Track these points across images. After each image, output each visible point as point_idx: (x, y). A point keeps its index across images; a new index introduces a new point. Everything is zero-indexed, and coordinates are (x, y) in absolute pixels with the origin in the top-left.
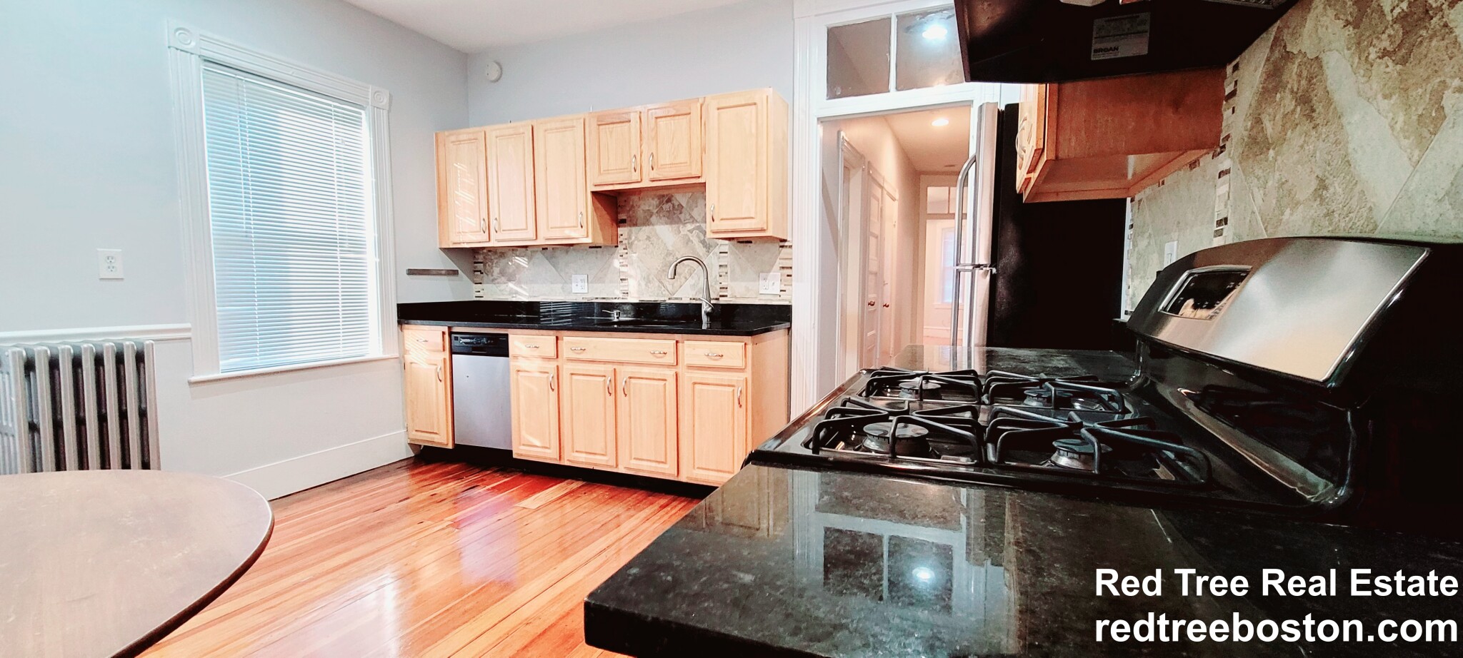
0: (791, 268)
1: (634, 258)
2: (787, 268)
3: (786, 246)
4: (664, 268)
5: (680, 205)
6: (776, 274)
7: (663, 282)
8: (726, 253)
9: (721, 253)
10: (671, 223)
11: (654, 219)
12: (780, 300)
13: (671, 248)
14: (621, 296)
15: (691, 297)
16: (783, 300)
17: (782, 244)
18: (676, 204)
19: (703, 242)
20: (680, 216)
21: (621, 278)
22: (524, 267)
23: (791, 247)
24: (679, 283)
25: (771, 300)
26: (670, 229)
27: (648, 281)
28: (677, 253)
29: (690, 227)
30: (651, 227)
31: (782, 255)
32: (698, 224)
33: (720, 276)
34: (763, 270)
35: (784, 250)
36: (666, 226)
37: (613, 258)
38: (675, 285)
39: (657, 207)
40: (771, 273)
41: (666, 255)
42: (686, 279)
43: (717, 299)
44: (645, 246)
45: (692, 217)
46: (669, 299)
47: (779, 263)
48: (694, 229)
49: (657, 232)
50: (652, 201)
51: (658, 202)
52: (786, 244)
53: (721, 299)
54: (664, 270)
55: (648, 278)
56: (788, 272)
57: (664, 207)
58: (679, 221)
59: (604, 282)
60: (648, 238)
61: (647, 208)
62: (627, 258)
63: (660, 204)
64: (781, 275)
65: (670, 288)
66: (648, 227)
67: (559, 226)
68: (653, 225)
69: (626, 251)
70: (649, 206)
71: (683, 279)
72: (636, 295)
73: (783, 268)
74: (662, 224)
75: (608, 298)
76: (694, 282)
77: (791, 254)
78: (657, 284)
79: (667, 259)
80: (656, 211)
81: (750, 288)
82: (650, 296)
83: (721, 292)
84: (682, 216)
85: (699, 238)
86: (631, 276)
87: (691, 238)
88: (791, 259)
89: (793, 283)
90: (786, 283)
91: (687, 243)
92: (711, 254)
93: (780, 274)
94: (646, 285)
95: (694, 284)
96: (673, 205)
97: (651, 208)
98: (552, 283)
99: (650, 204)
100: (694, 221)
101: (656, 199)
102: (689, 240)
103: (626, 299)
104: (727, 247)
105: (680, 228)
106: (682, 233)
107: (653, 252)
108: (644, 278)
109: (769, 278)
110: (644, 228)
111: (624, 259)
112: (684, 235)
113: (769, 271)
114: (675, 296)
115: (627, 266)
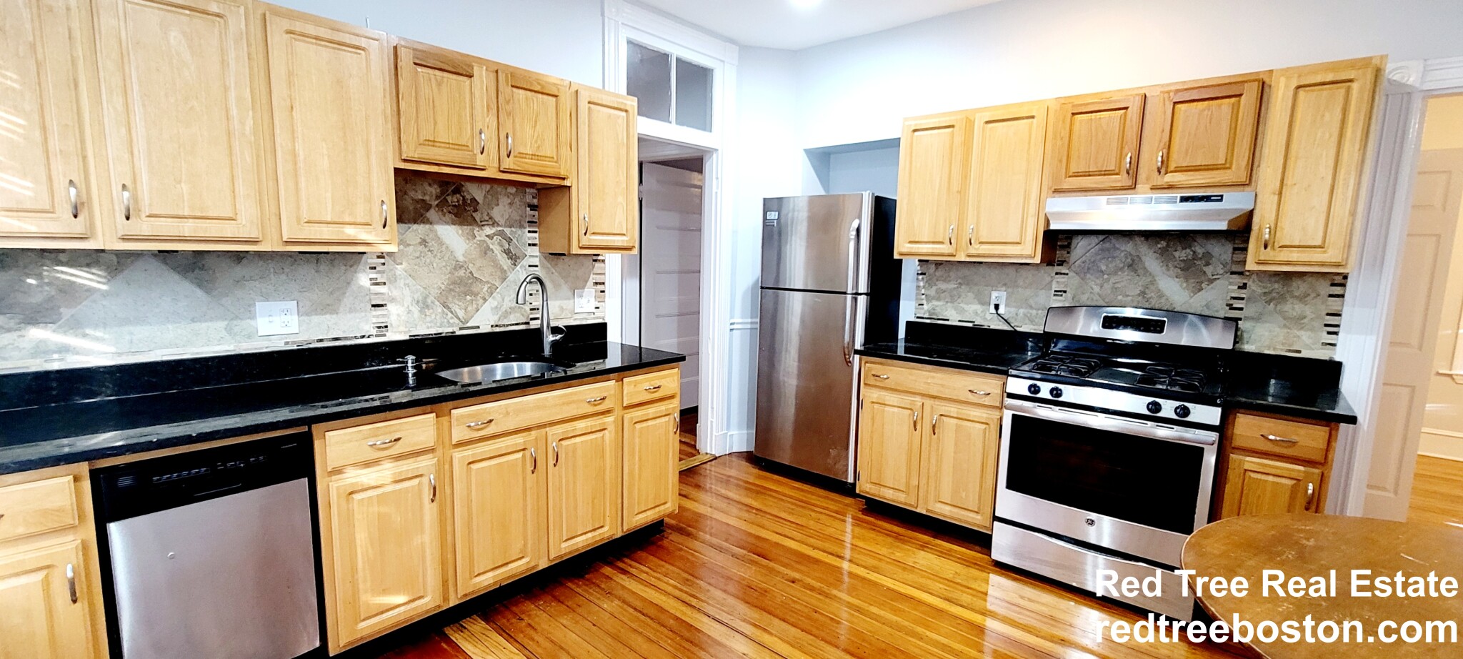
0: (604, 283)
1: (398, 273)
2: (600, 284)
3: (599, 260)
4: (452, 287)
5: (474, 200)
6: (590, 291)
7: (450, 306)
8: (537, 266)
9: (530, 266)
10: (461, 224)
11: (432, 214)
12: (594, 318)
13: (461, 259)
14: (374, 332)
15: (493, 323)
16: (597, 318)
17: (595, 258)
18: (468, 197)
19: (507, 252)
20: (474, 215)
21: (374, 303)
22: (90, 291)
23: (603, 261)
24: (475, 306)
25: (587, 319)
26: (460, 232)
27: (424, 306)
28: (471, 265)
29: (489, 230)
30: (427, 226)
31: (595, 270)
32: (500, 229)
33: (531, 295)
34: (577, 286)
35: (597, 264)
36: (453, 227)
37: (356, 272)
38: (469, 308)
39: (437, 197)
40: (586, 290)
41: (455, 269)
42: (485, 300)
43: (528, 323)
44: (418, 254)
45: (491, 218)
46: (461, 329)
47: (593, 279)
48: (494, 234)
49: (439, 233)
50: (429, 189)
51: (438, 190)
52: (600, 258)
53: (532, 322)
54: (451, 290)
55: (425, 302)
56: (600, 287)
57: (449, 199)
58: (473, 222)
59: (335, 312)
60: (424, 242)
61: (420, 197)
62: (383, 272)
63: (442, 193)
64: (596, 291)
65: (461, 314)
66: (422, 225)
67: (329, 219)
68: (431, 223)
69: (382, 261)
70: (425, 194)
71: (481, 301)
72: (402, 328)
73: (596, 283)
74: (447, 223)
75: (346, 338)
76: (496, 303)
77: (604, 269)
78: (440, 309)
79: (456, 274)
80: (437, 202)
81: (564, 308)
82: (428, 328)
83: (531, 314)
84: (477, 216)
85: (502, 246)
86: (393, 300)
87: (491, 246)
88: (604, 274)
89: (607, 299)
90: (600, 300)
91: (486, 253)
92: (519, 267)
93: (594, 290)
94: (420, 311)
95: (496, 307)
96: (464, 197)
97: (427, 198)
98: (193, 320)
99: (430, 192)
100: (495, 224)
101: (436, 187)
102: (488, 248)
103: (385, 335)
104: (538, 259)
105: (475, 232)
106: (478, 238)
107: (431, 263)
108: (418, 302)
109: (584, 294)
110: (415, 226)
111: (379, 272)
112: (479, 241)
113: (583, 288)
114: (468, 325)
115: (385, 284)
